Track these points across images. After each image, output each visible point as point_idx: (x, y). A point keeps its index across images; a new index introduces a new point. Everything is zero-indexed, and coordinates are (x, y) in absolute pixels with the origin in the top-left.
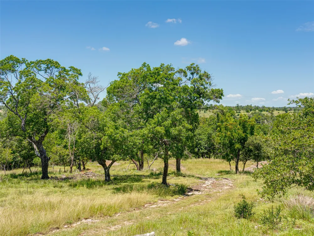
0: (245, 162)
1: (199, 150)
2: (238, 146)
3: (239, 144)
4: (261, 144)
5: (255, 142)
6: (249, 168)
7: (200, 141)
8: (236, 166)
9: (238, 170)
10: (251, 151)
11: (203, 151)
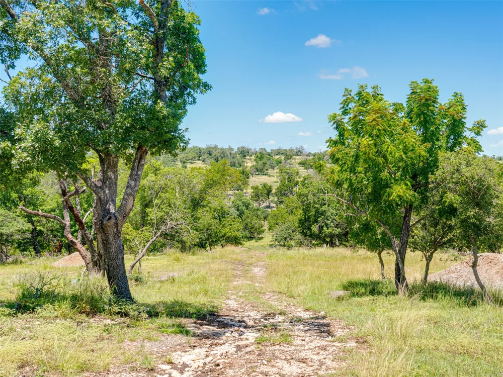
0: (432, 254)
1: (321, 228)
2: (400, 190)
3: (407, 185)
4: (491, 181)
5: (466, 172)
6: (443, 271)
7: (324, 208)
8: (397, 264)
9: (404, 279)
10: (451, 211)
11: (330, 230)
